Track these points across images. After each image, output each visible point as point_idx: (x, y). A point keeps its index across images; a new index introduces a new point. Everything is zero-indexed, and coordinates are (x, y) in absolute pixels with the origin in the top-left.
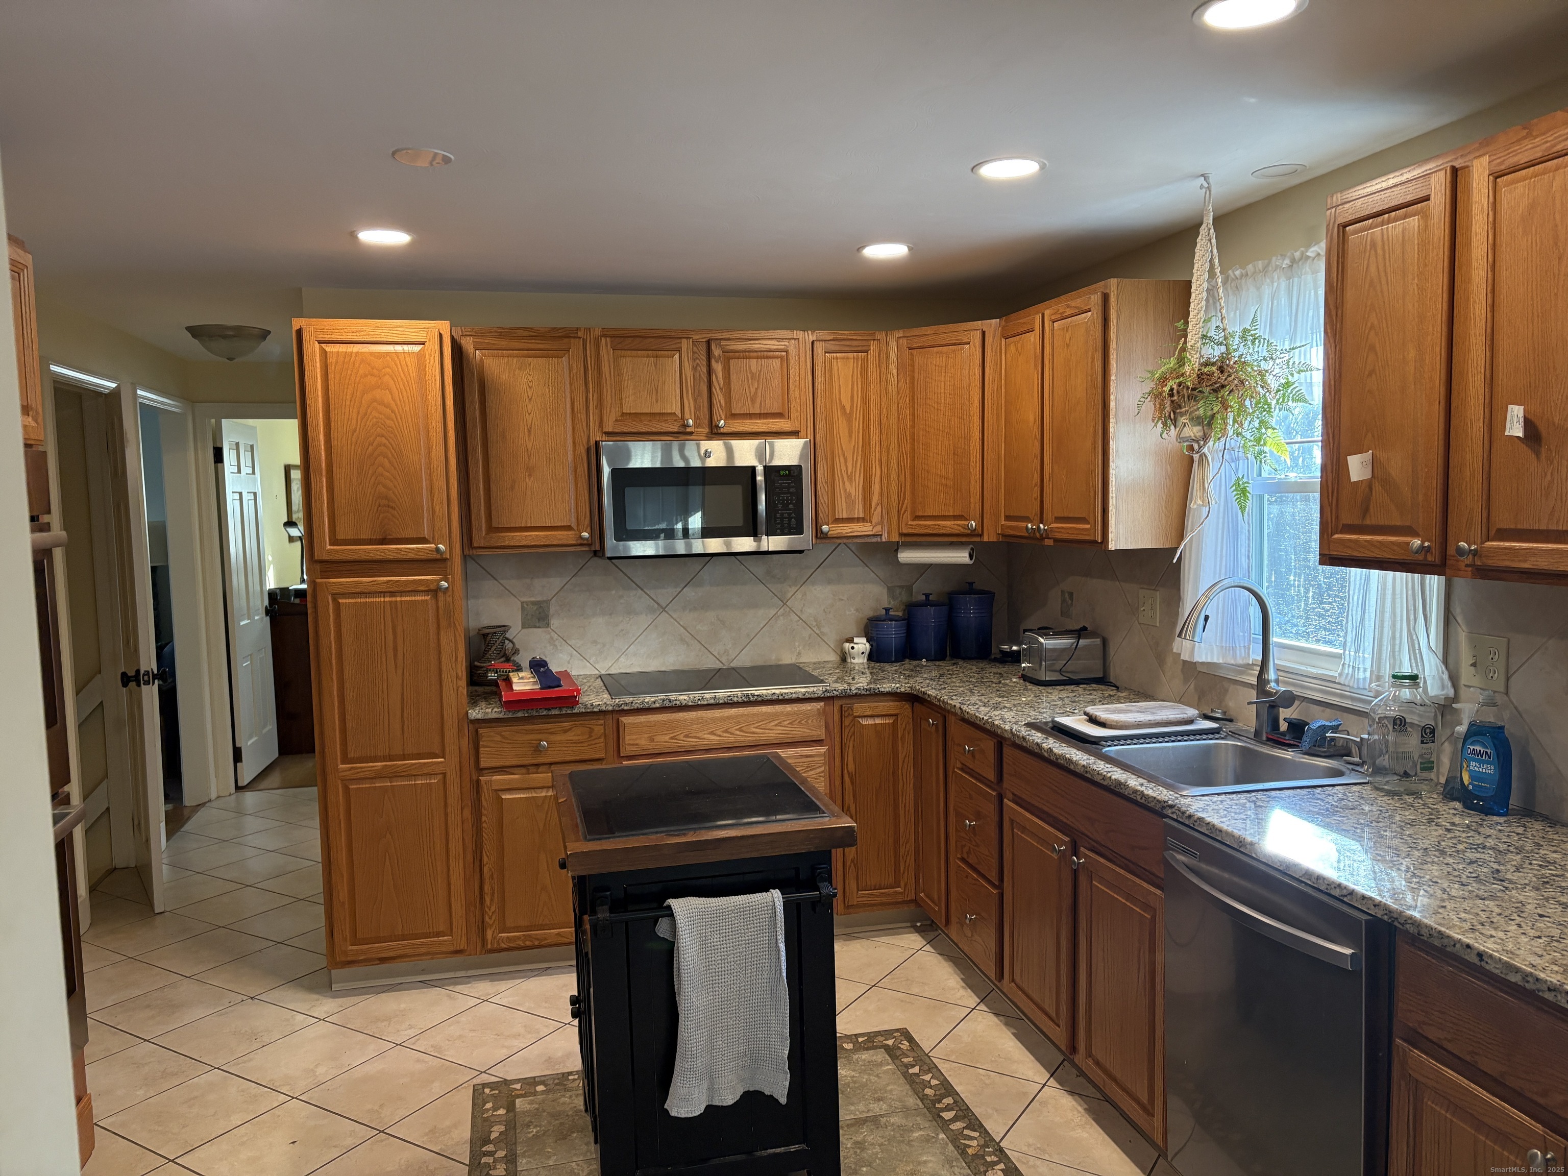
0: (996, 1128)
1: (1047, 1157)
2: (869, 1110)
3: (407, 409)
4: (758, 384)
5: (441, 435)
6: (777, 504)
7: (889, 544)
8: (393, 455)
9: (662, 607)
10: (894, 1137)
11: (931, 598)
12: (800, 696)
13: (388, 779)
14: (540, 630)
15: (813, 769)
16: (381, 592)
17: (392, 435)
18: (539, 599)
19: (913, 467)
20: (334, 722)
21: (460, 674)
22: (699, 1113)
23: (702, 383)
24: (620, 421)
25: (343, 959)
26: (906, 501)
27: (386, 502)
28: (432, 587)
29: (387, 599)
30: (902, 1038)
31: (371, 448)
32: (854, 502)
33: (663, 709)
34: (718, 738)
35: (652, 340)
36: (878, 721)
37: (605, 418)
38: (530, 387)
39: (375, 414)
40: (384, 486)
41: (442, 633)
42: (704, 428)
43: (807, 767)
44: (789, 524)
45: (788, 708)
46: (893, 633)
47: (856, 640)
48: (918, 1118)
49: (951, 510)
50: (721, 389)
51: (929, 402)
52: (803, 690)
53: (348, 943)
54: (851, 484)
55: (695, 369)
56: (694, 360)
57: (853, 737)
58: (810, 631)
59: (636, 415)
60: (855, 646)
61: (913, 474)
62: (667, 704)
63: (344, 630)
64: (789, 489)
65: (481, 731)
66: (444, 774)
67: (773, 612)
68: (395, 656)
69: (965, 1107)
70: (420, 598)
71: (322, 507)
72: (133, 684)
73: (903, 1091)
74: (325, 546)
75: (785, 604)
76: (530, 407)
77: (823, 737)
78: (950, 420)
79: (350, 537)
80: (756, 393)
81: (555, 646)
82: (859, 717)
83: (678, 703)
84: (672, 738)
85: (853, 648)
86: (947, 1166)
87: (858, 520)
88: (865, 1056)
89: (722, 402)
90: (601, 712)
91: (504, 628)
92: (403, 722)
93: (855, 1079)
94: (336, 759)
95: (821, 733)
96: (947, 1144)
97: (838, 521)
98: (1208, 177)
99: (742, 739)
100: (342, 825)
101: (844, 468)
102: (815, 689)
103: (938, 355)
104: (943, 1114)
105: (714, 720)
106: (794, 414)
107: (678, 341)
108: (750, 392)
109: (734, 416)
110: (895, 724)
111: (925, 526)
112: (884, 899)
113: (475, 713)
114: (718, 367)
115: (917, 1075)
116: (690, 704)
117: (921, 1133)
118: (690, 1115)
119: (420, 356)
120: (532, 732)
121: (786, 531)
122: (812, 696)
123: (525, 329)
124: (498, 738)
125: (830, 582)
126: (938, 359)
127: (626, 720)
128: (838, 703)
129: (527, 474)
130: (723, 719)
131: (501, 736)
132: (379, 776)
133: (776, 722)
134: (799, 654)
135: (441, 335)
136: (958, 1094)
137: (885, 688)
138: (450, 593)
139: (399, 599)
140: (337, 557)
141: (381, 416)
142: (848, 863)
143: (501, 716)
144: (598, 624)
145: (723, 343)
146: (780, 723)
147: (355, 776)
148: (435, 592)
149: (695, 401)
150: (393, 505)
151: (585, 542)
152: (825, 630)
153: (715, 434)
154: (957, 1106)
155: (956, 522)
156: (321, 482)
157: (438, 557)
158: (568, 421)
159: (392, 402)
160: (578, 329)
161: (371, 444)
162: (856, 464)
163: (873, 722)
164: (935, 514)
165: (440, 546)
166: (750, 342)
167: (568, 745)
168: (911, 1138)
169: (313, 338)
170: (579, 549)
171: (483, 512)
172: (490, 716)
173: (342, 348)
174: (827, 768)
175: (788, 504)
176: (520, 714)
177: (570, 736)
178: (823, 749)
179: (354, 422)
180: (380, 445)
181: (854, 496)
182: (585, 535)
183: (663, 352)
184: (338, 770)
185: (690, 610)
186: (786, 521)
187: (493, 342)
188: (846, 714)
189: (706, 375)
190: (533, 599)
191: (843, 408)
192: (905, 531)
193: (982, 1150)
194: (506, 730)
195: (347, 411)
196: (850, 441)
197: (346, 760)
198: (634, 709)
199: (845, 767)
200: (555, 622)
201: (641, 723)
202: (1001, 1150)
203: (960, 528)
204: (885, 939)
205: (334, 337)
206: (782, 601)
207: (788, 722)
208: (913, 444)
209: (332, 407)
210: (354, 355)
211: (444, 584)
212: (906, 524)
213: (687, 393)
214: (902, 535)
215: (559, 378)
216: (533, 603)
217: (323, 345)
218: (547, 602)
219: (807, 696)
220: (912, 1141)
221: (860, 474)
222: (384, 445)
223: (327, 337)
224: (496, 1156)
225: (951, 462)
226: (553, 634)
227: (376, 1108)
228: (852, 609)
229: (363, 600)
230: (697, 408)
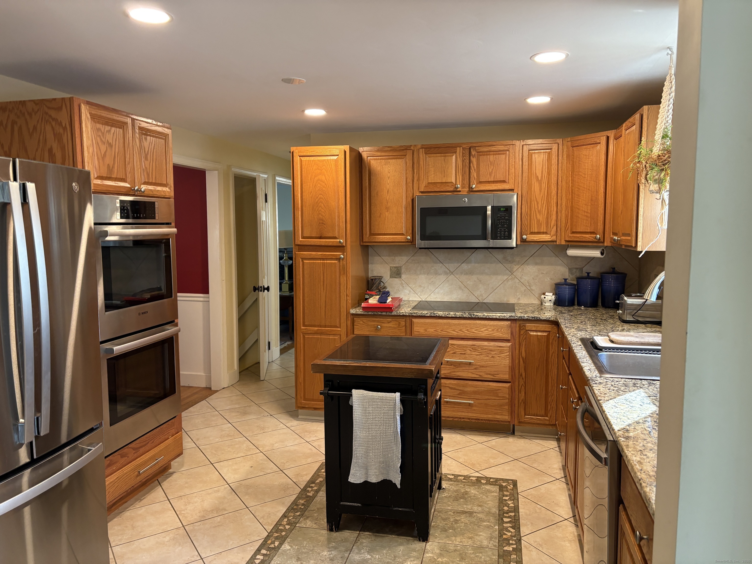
0: (524, 530)
1: (540, 549)
2: (471, 509)
3: (331, 183)
4: (493, 168)
5: (343, 194)
6: (499, 225)
7: (560, 246)
8: (325, 203)
9: (451, 272)
10: (474, 522)
11: (590, 275)
12: (498, 317)
13: (319, 335)
14: (397, 279)
15: (503, 353)
16: (319, 258)
17: (325, 194)
18: (397, 266)
19: (572, 207)
20: (301, 310)
21: (348, 294)
22: (360, 482)
23: (466, 168)
24: (427, 186)
25: (300, 406)
26: (568, 224)
27: (322, 222)
28: (338, 257)
29: (321, 261)
30: (512, 484)
31: (317, 199)
32: (541, 224)
33: (430, 317)
34: (457, 333)
35: (444, 148)
36: (539, 334)
37: (420, 185)
38: (389, 173)
39: (319, 185)
40: (322, 215)
41: (341, 277)
42: (466, 188)
43: (500, 352)
44: (504, 234)
45: (492, 323)
46: (567, 292)
47: (546, 294)
48: (491, 518)
49: (589, 228)
50: (475, 170)
51: (580, 173)
52: (499, 315)
53: (302, 400)
54: (540, 215)
55: (463, 161)
56: (463, 156)
57: (525, 340)
58: (525, 288)
59: (435, 183)
60: (546, 297)
61: (572, 210)
62: (433, 315)
63: (305, 273)
64: (505, 217)
65: (355, 319)
66: (340, 335)
67: (506, 277)
68: (323, 285)
69: (518, 519)
70: (334, 262)
71: (299, 223)
72: (257, 291)
73: (493, 505)
74: (299, 239)
75: (512, 274)
76: (388, 181)
77: (510, 339)
78: (590, 183)
79: (308, 235)
80: (492, 171)
81: (403, 286)
82: (529, 331)
83: (438, 315)
84: (435, 331)
85: (545, 298)
86: (489, 539)
87: (543, 233)
88: (488, 487)
89: (475, 176)
90: (403, 316)
91: (380, 278)
92: (325, 312)
93: (475, 495)
94: (301, 325)
95: (508, 336)
96: (496, 531)
97: (532, 233)
98: (672, 49)
99: (468, 335)
100: (302, 351)
101: (536, 207)
102: (505, 315)
103: (585, 150)
104: (504, 519)
105: (455, 325)
106: (512, 181)
107: (455, 148)
108: (489, 171)
109: (481, 182)
110: (548, 335)
111: (576, 237)
112: (538, 422)
113: (353, 311)
114: (474, 160)
115: (506, 500)
116: (443, 316)
117: (488, 523)
118: (355, 482)
119: (336, 160)
120: (374, 321)
121: (503, 237)
122: (504, 318)
123: (388, 147)
124: (362, 323)
125: (536, 264)
126: (585, 152)
127: (415, 320)
128: (518, 323)
129: (386, 210)
130: (459, 324)
131: (363, 321)
132: (316, 333)
133: (485, 329)
134: (519, 299)
135: (345, 152)
136: (519, 513)
137: (543, 317)
138: (345, 260)
139: (325, 262)
140: (304, 244)
141: (321, 186)
142: (520, 401)
143: (362, 313)
144: (423, 278)
145: (477, 148)
146: (487, 329)
147: (307, 332)
148: (339, 259)
149: (463, 176)
150: (325, 223)
151: (409, 241)
152: (534, 288)
153: (471, 191)
154: (514, 517)
155: (591, 235)
156: (299, 213)
157: (341, 245)
158: (404, 187)
159: (325, 180)
160: (411, 146)
161: (317, 198)
162: (543, 205)
163: (536, 334)
164: (581, 231)
165: (341, 240)
166: (490, 147)
167: (389, 329)
168: (482, 524)
169: (297, 155)
170: (407, 244)
171: (368, 227)
172: (358, 313)
173: (308, 158)
174: (511, 353)
175: (504, 225)
176: (370, 313)
177: (391, 325)
178: (509, 344)
179: (311, 188)
180: (320, 198)
181: (542, 221)
182: (409, 237)
183: (448, 154)
184: (301, 329)
185: (465, 274)
186: (503, 233)
187: (374, 153)
188: (522, 328)
189: (468, 164)
190: (395, 266)
191: (537, 177)
192: (567, 239)
193: (511, 537)
194: (365, 320)
195: (309, 184)
196: (540, 194)
197: (304, 325)
198: (418, 316)
199: (520, 354)
200: (403, 276)
201: (421, 322)
202: (520, 540)
203: (593, 238)
204: (538, 441)
205: (305, 154)
206: (511, 272)
207: (491, 329)
208: (572, 195)
209: (303, 183)
210: (312, 161)
211: (342, 256)
212: (568, 236)
213: (459, 172)
214: (566, 241)
215: (401, 168)
216: (395, 267)
217: (301, 157)
218: (400, 267)
219: (501, 318)
220: (481, 525)
221: (545, 210)
222: (322, 198)
223: (302, 154)
224: (313, 489)
225: (590, 204)
226: (403, 281)
227: (285, 462)
228: (548, 278)
229: (313, 261)
230: (463, 180)
